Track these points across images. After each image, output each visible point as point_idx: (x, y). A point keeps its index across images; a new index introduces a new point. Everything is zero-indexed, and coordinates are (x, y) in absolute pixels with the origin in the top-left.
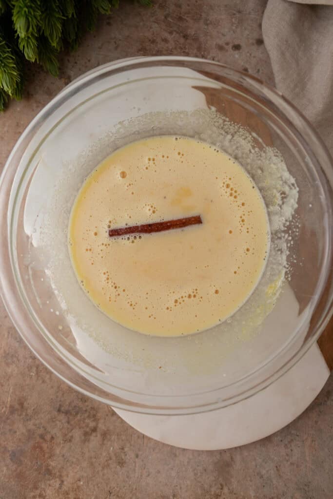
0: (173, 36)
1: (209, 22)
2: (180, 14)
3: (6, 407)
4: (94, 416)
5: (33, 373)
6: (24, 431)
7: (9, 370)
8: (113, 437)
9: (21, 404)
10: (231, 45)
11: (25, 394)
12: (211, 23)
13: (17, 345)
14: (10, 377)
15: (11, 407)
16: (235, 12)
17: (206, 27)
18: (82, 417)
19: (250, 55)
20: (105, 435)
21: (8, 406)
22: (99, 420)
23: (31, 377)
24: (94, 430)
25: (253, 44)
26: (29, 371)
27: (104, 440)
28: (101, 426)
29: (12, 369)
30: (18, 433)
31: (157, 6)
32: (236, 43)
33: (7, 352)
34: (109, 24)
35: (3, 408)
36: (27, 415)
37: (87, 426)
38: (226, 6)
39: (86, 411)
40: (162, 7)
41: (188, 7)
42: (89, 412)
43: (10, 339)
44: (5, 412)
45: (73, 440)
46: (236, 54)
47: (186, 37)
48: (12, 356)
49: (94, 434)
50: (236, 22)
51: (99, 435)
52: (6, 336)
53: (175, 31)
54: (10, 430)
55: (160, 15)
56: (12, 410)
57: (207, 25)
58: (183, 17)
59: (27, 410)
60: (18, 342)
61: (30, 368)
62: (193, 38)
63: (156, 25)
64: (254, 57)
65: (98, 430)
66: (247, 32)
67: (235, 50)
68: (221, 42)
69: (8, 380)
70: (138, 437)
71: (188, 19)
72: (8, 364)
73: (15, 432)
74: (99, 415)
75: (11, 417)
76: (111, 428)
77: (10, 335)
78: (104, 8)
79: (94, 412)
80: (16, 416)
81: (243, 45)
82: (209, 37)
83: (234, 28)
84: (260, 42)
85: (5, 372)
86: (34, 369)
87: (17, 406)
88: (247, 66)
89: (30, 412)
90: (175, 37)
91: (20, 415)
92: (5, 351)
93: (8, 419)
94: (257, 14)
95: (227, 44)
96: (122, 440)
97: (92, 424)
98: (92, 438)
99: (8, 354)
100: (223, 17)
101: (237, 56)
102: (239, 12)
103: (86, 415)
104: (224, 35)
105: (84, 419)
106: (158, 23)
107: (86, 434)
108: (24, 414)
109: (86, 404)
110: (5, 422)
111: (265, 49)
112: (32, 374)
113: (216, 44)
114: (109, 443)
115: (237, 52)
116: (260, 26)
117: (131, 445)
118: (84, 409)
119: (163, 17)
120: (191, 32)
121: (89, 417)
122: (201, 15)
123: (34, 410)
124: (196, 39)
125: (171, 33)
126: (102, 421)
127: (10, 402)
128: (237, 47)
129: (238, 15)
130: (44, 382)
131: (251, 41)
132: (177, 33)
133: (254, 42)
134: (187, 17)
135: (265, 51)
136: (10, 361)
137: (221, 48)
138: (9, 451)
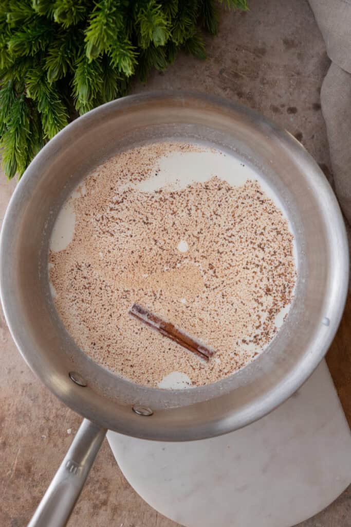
0: (226, 93)
1: (265, 81)
2: (237, 70)
3: (12, 470)
4: (106, 488)
5: (45, 435)
6: (29, 498)
7: (19, 430)
8: (124, 513)
9: (29, 468)
10: (286, 108)
11: (33, 458)
12: (267, 83)
13: (31, 403)
14: (19, 438)
15: (18, 470)
16: (293, 73)
17: (262, 86)
18: (93, 488)
19: (306, 119)
20: (115, 509)
21: (14, 469)
22: (110, 492)
23: (42, 439)
24: (105, 503)
25: (309, 108)
26: (41, 432)
27: (114, 515)
28: (112, 500)
29: (23, 429)
30: (22, 500)
31: (212, 60)
32: (292, 106)
33: (20, 410)
34: (161, 73)
35: (8, 470)
36: (33, 480)
37: (97, 498)
38: (285, 66)
39: (98, 481)
40: (217, 61)
41: (245, 64)
42: (101, 483)
43: (24, 397)
44: (10, 475)
45: (81, 512)
46: (292, 118)
47: (240, 95)
48: (25, 415)
49: (104, 508)
50: (294, 84)
51: (109, 510)
52: (20, 393)
53: (230, 87)
54: (14, 496)
55: (215, 69)
56: (18, 474)
57: (264, 84)
58: (239, 74)
59: (34, 474)
60: (32, 400)
61: (42, 430)
62: (248, 96)
63: (210, 79)
64: (310, 122)
65: (109, 503)
66: (304, 96)
67: (290, 113)
68: (277, 104)
69: (17, 440)
70: (151, 515)
71: (244, 76)
72: (18, 424)
73: (19, 498)
74: (111, 487)
75: (16, 481)
76: (123, 502)
77: (24, 391)
78: (160, 64)
79: (107, 483)
80: (21, 481)
81: (299, 109)
82: (264, 97)
83: (291, 90)
84: (317, 107)
85: (15, 431)
86: (46, 431)
87: (24, 470)
88: (302, 131)
89: (37, 477)
90: (228, 94)
91: (26, 480)
92: (17, 409)
93: (12, 482)
94: (317, 77)
95: (283, 106)
96: (134, 517)
97: (103, 497)
98: (101, 511)
99: (20, 412)
100: (281, 77)
101: (292, 120)
102: (298, 74)
103: (98, 486)
104: (279, 96)
105: (95, 490)
106: (212, 78)
107: (95, 507)
108: (30, 479)
109: (99, 473)
110: (9, 486)
111: (322, 115)
112: (43, 436)
113: (271, 106)
114: (119, 519)
115: (292, 115)
116: (319, 90)
117: (142, 523)
118: (96, 479)
119: (218, 72)
120: (246, 90)
121: (100, 488)
122: (258, 74)
123: (41, 475)
124: (250, 98)
125: (225, 89)
126: (114, 494)
127: (17, 464)
128: (292, 110)
129: (296, 77)
130: (55, 445)
131: (308, 105)
132: (231, 90)
133: (311, 106)
134: (244, 74)
135: (322, 118)
136: (21, 420)
137: (276, 110)
138: (10, 518)
